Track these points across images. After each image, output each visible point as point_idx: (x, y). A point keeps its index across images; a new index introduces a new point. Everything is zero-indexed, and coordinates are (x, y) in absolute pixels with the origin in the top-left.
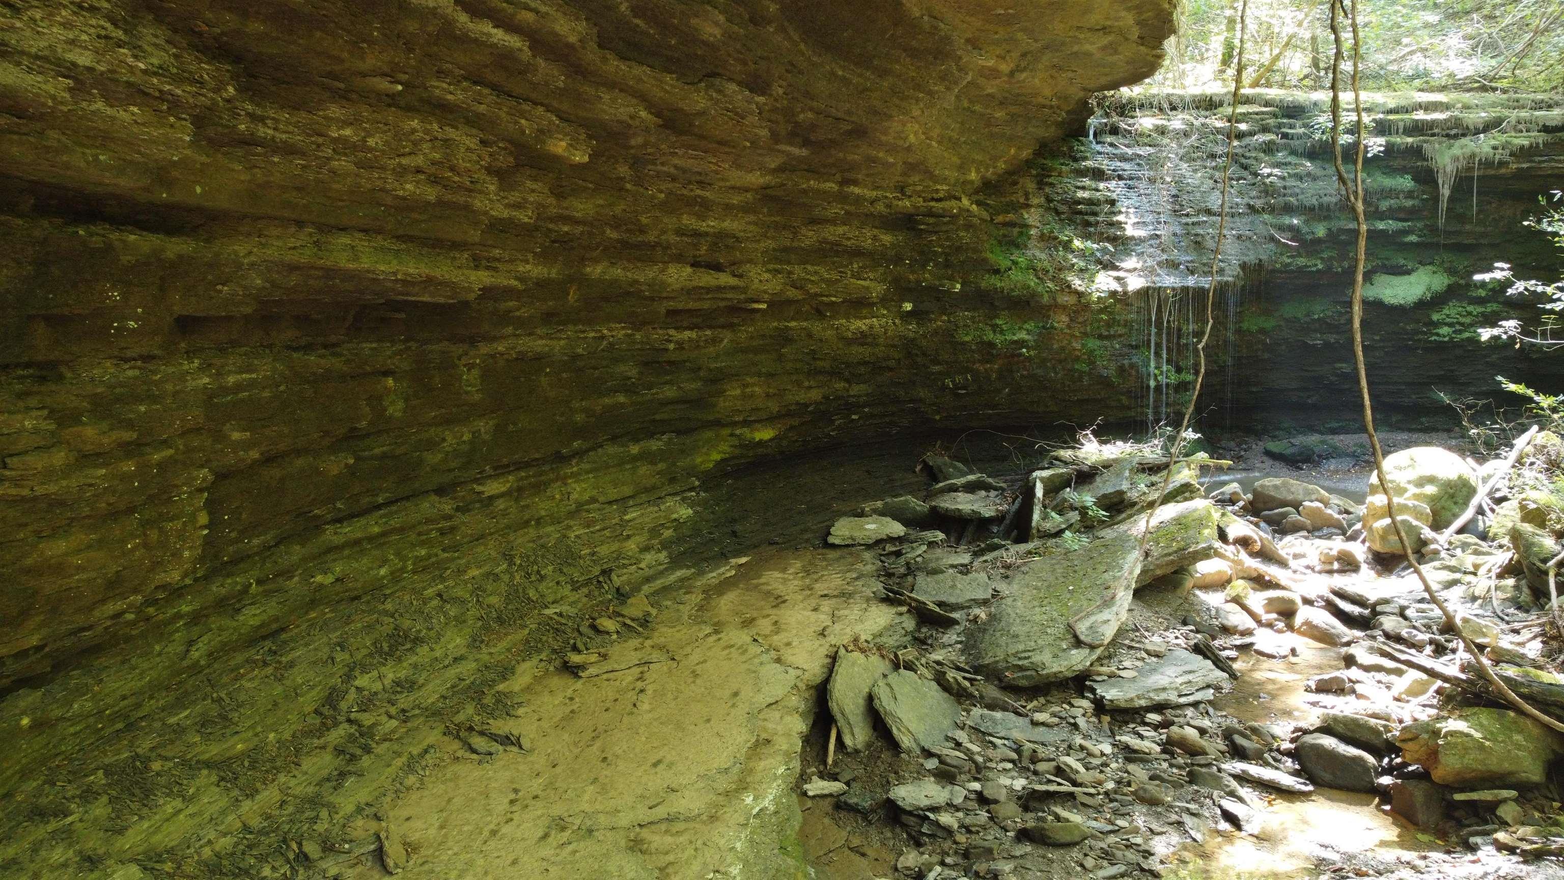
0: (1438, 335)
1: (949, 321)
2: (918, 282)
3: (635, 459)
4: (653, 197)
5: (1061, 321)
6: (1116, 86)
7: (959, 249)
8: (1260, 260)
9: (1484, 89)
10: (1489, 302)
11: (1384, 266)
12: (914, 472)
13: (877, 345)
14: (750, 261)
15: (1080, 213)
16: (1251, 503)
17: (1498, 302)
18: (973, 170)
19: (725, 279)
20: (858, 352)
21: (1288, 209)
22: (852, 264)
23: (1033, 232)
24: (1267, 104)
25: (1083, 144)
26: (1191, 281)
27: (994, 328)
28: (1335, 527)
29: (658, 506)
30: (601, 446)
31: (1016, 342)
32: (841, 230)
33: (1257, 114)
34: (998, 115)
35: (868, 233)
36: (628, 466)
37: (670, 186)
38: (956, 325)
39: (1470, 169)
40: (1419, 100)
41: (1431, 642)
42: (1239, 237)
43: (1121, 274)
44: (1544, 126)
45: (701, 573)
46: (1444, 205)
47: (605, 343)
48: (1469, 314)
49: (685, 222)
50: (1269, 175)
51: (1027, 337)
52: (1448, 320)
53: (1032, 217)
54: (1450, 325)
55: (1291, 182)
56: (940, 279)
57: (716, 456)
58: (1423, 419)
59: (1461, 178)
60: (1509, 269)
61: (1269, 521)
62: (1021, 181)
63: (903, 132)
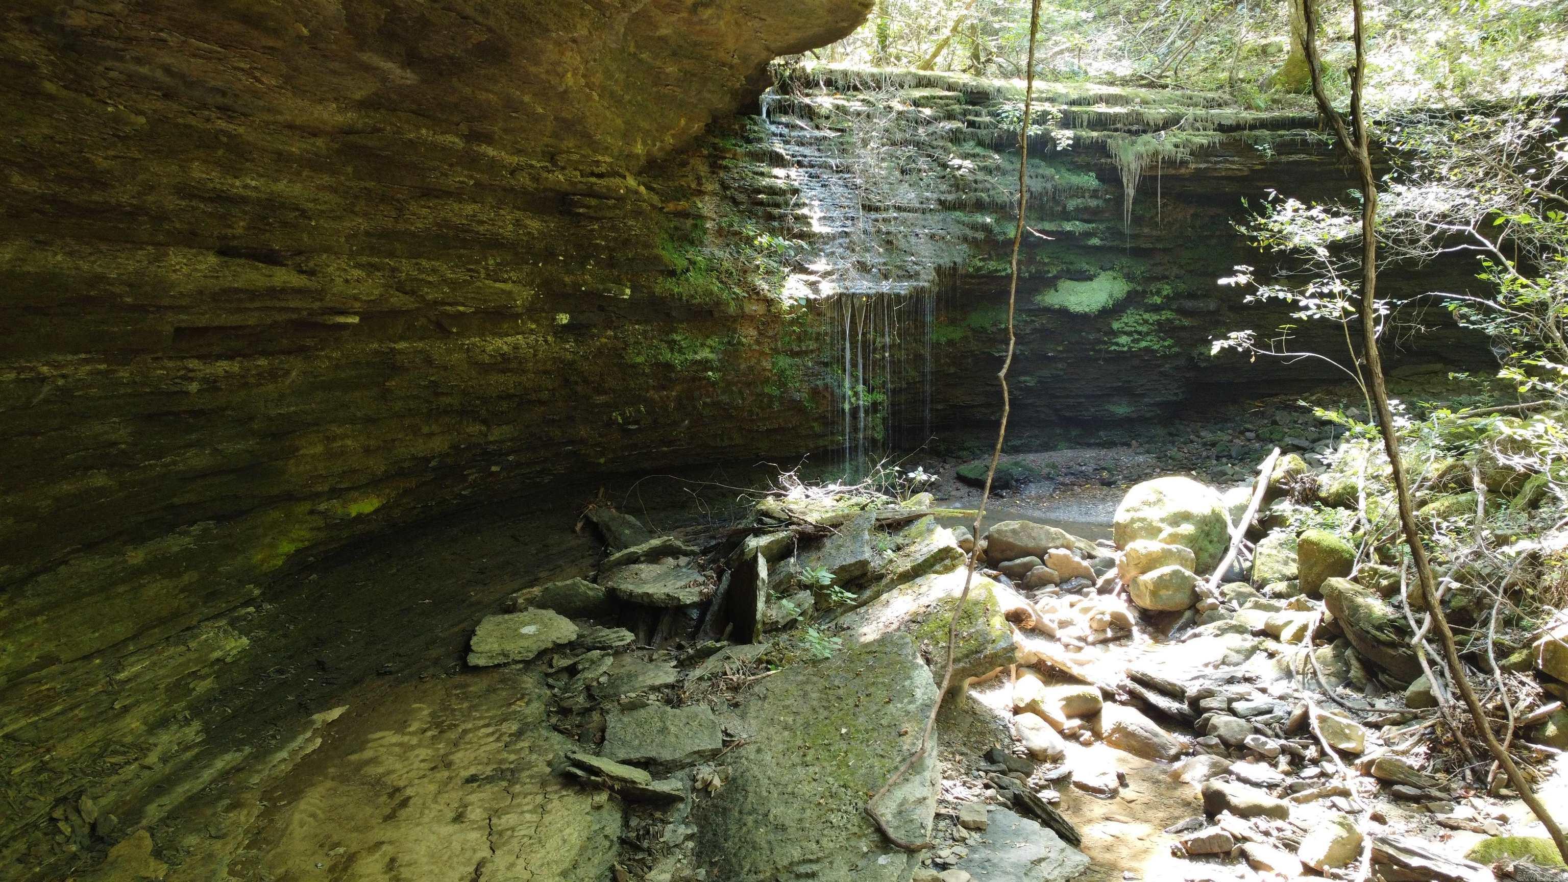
0: (1117, 344)
1: (616, 337)
2: (576, 286)
3: (137, 572)
4: (116, 119)
5: (748, 335)
6: (798, 49)
7: (626, 243)
8: (955, 263)
9: (1151, 85)
10: (1163, 309)
11: (1068, 271)
12: (574, 531)
13: (524, 371)
14: (328, 250)
15: (761, 203)
16: (985, 552)
17: (1172, 310)
18: (640, 142)
19: (283, 277)
20: (499, 382)
21: (980, 206)
22: (486, 259)
23: (709, 225)
24: (950, 88)
25: (755, 124)
26: (886, 287)
27: (672, 344)
28: (1084, 577)
29: (185, 643)
30: (66, 563)
31: (696, 362)
32: (470, 209)
33: (941, 98)
34: (669, 70)
35: (508, 216)
36: (121, 589)
37: (160, 105)
38: (625, 342)
39: (1153, 168)
40: (1100, 92)
41: (1284, 750)
42: (932, 237)
43: (812, 278)
44: (1220, 125)
45: (262, 754)
46: (1128, 204)
47: (46, 389)
48: (1146, 322)
49: (196, 175)
50: (960, 167)
51: (711, 356)
52: (1127, 329)
53: (707, 206)
54: (1129, 334)
55: (980, 176)
56: (603, 281)
57: (287, 547)
58: (1101, 433)
59: (1145, 177)
60: (1251, 273)
61: (1011, 574)
62: (692, 161)
63: (559, 63)
